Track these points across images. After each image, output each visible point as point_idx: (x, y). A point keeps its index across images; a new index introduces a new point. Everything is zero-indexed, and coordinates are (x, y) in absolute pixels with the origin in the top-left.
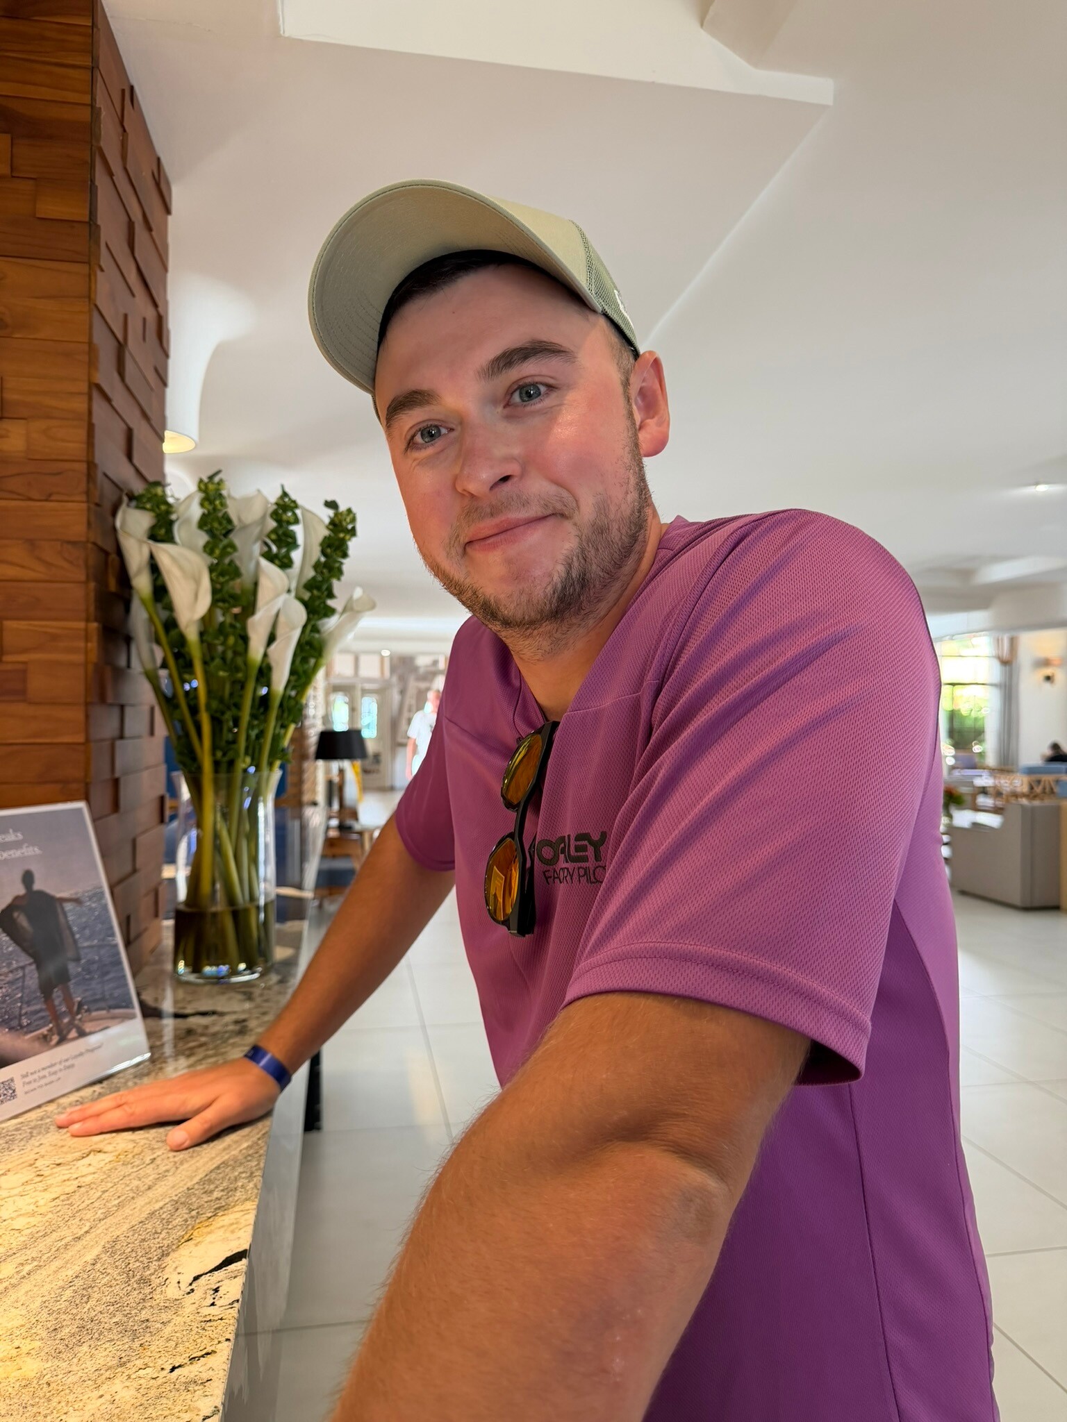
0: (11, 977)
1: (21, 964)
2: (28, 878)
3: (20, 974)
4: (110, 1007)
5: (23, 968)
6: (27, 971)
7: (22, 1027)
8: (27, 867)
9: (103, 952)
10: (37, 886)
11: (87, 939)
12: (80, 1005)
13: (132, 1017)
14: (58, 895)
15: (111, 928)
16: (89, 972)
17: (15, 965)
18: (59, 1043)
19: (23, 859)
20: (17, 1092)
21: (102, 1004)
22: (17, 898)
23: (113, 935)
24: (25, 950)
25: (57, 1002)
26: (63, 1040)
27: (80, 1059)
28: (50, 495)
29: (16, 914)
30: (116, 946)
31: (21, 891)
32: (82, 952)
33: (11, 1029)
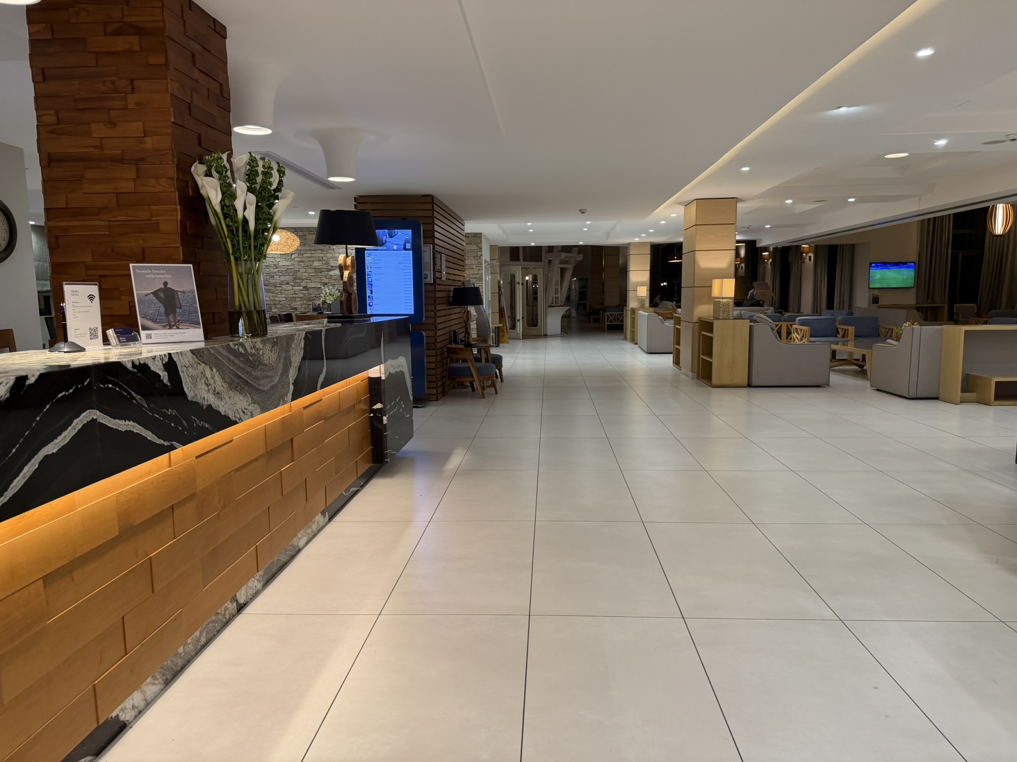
0: (155, 308)
1: (159, 306)
2: (166, 284)
3: (158, 308)
4: (190, 323)
5: (159, 307)
6: (161, 308)
7: (156, 321)
8: (166, 280)
9: (190, 308)
10: (169, 286)
11: (185, 303)
12: (179, 321)
13: (200, 328)
14: (176, 290)
15: (196, 302)
16: (184, 312)
17: (157, 305)
18: (169, 329)
19: (165, 278)
20: (152, 337)
21: (187, 322)
22: (161, 288)
23: (196, 304)
24: (161, 302)
25: (170, 318)
26: (171, 328)
27: (176, 335)
28: (161, 162)
29: (159, 293)
30: (197, 307)
31: (163, 287)
32: (182, 307)
33: (153, 321)
